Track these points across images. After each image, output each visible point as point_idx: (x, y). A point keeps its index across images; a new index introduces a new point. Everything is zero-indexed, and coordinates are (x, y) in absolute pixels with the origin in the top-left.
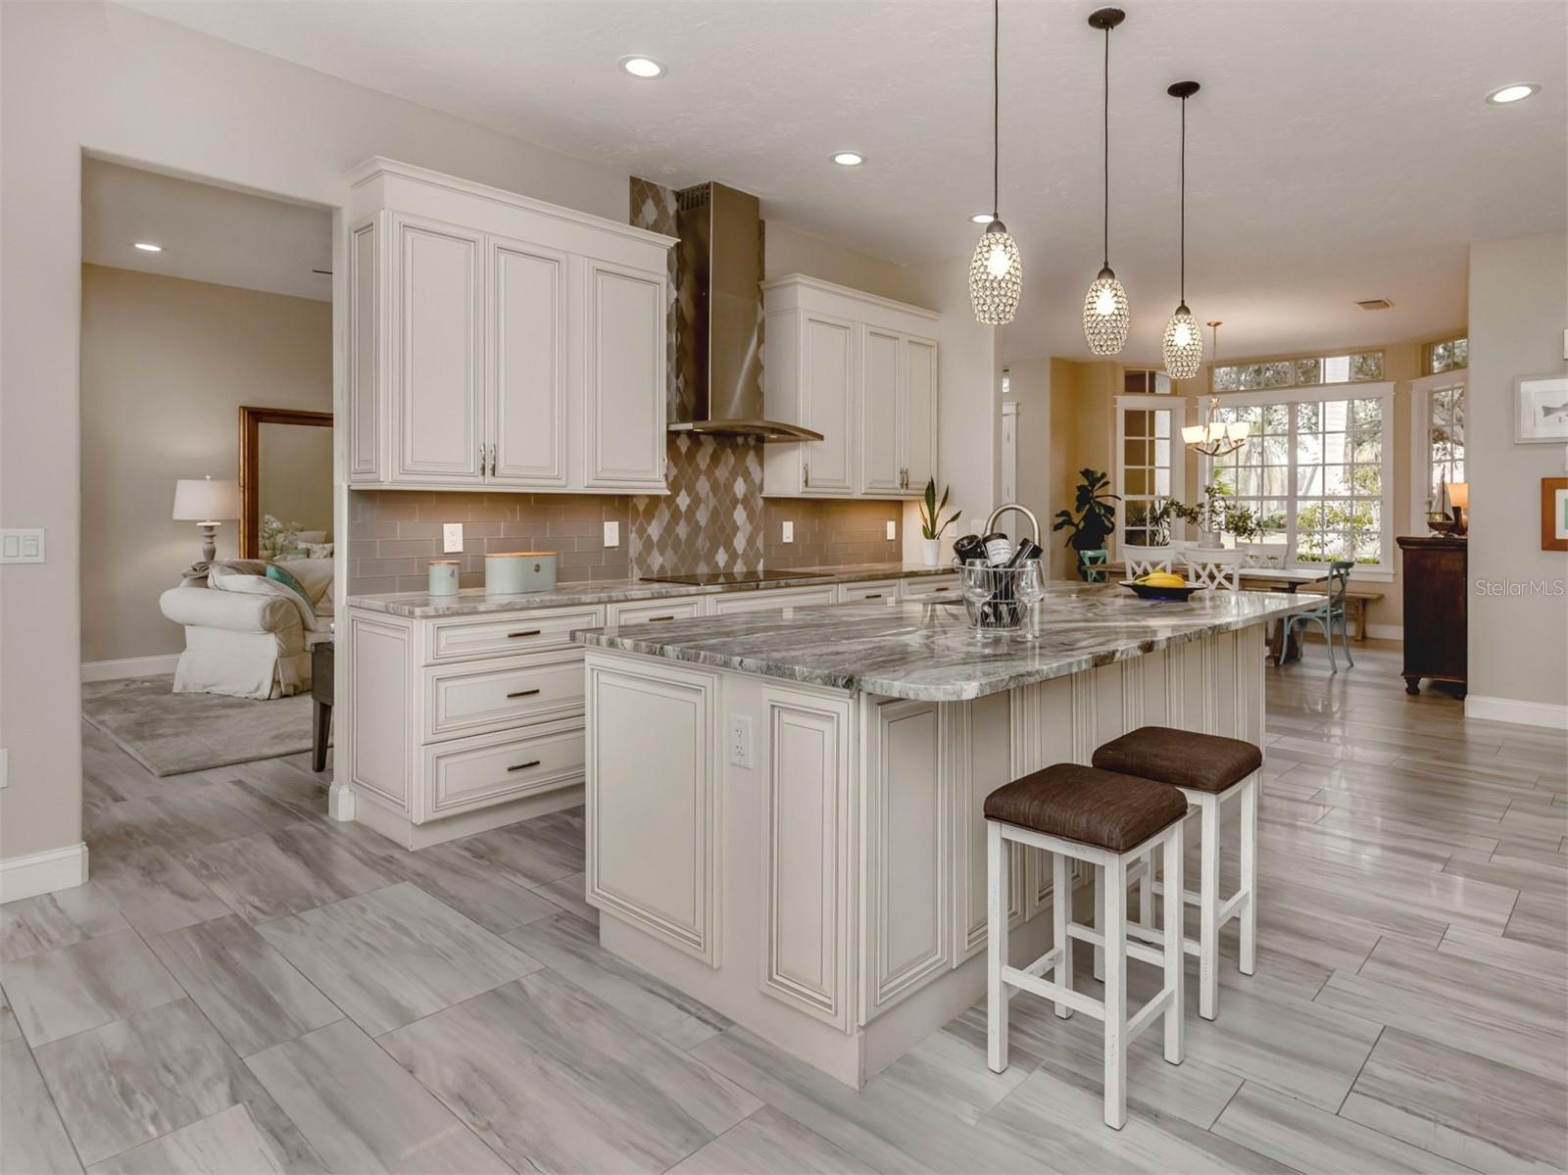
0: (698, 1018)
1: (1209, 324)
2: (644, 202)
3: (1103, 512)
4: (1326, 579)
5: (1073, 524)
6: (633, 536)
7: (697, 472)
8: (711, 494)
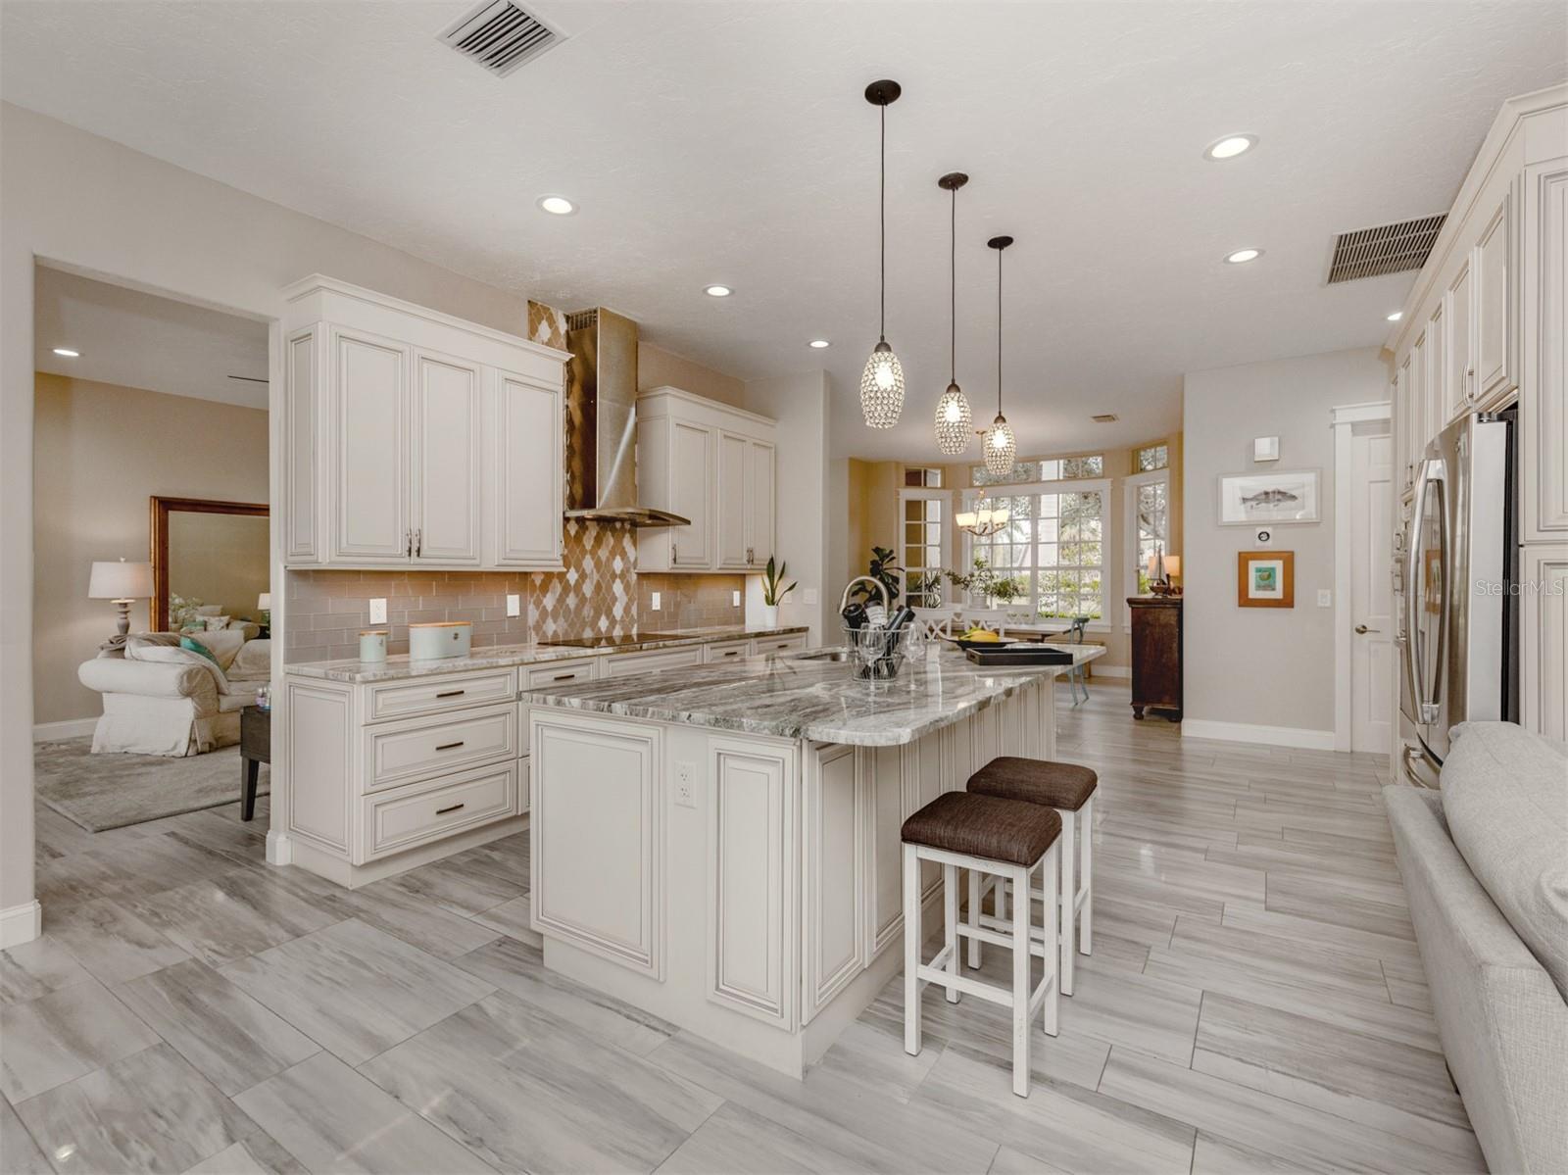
0: (647, 1026)
1: (977, 433)
2: (540, 323)
3: (890, 581)
4: (1070, 631)
5: (867, 591)
6: (531, 607)
7: (584, 552)
8: (595, 571)
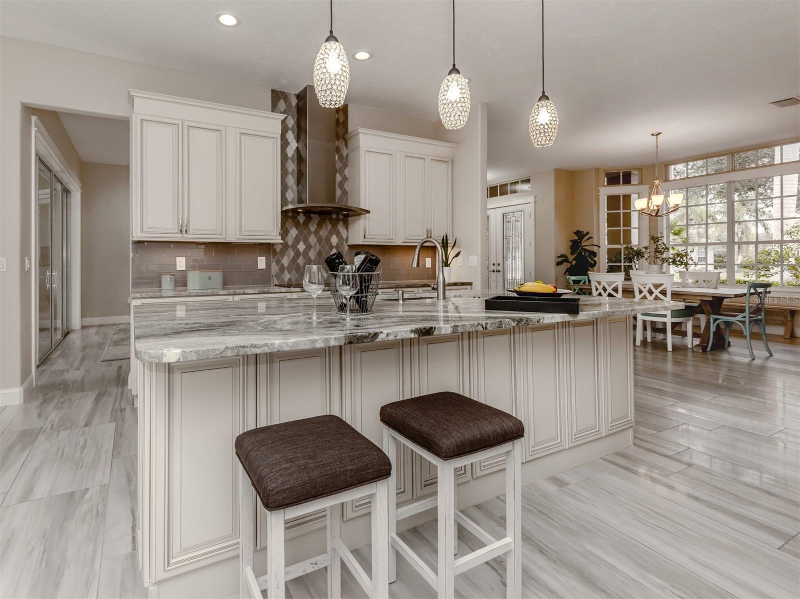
1: (653, 135)
2: (278, 101)
3: (587, 254)
5: (569, 262)
6: (274, 264)
7: (310, 233)
8: (317, 244)
